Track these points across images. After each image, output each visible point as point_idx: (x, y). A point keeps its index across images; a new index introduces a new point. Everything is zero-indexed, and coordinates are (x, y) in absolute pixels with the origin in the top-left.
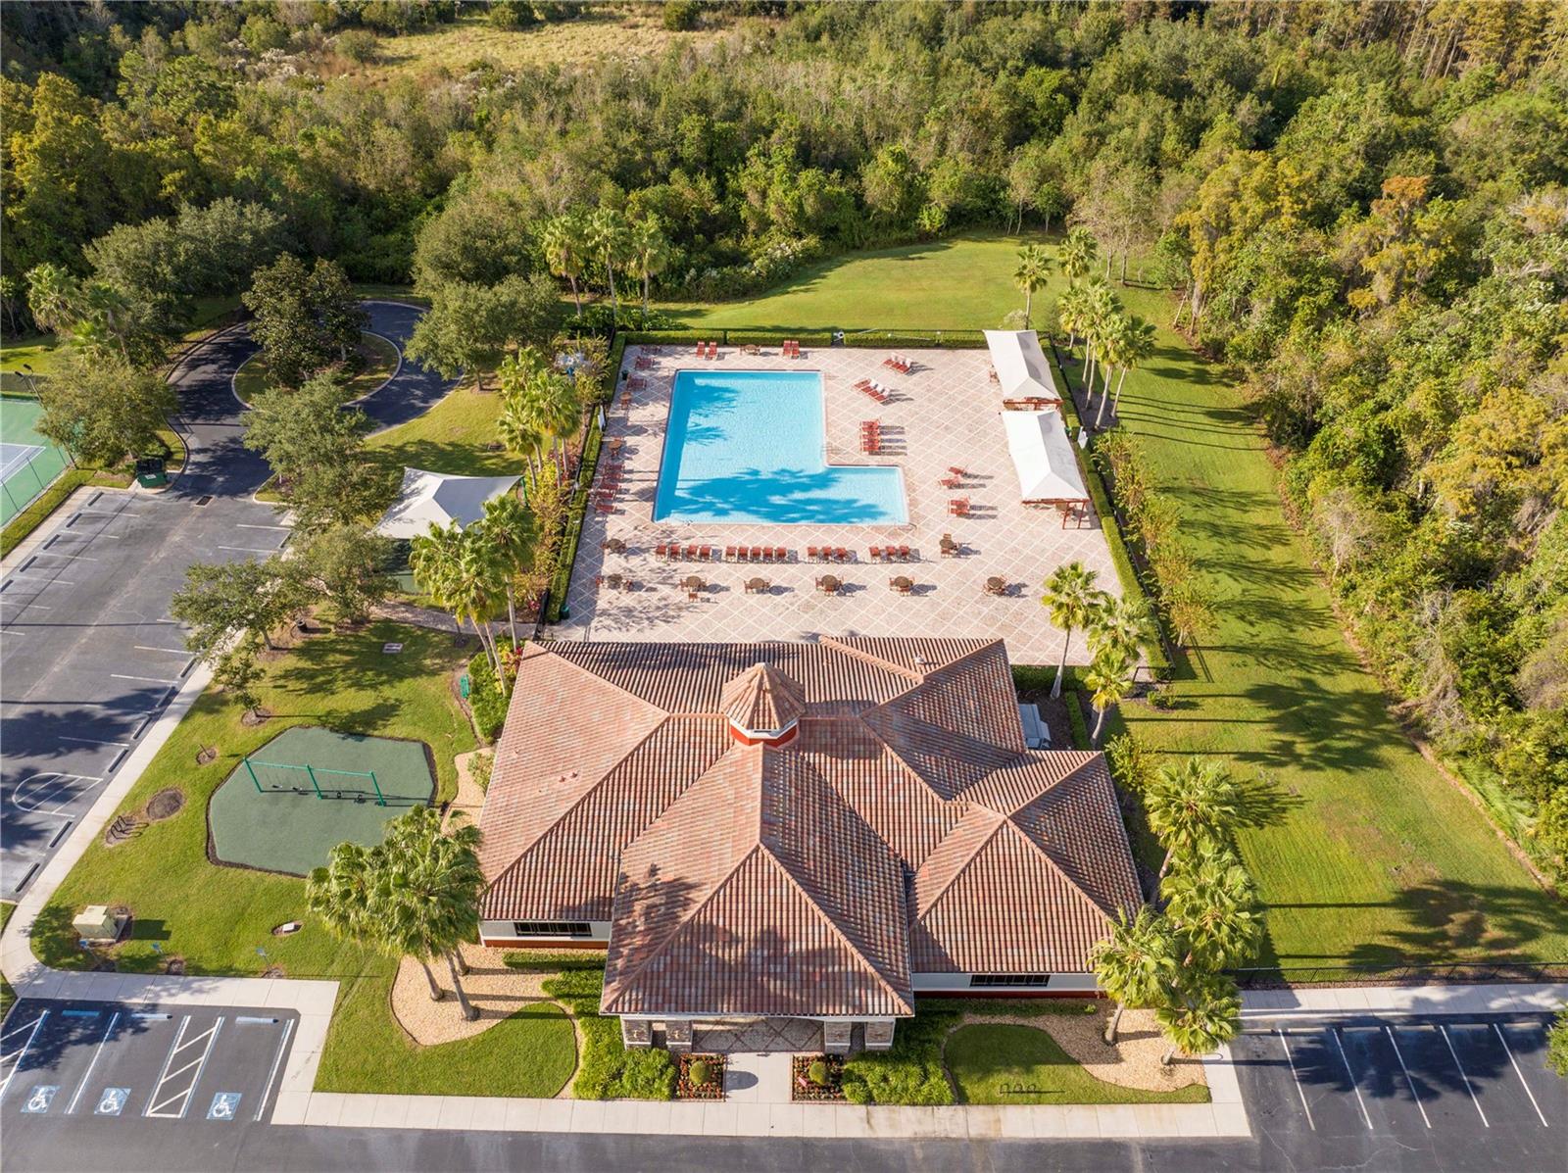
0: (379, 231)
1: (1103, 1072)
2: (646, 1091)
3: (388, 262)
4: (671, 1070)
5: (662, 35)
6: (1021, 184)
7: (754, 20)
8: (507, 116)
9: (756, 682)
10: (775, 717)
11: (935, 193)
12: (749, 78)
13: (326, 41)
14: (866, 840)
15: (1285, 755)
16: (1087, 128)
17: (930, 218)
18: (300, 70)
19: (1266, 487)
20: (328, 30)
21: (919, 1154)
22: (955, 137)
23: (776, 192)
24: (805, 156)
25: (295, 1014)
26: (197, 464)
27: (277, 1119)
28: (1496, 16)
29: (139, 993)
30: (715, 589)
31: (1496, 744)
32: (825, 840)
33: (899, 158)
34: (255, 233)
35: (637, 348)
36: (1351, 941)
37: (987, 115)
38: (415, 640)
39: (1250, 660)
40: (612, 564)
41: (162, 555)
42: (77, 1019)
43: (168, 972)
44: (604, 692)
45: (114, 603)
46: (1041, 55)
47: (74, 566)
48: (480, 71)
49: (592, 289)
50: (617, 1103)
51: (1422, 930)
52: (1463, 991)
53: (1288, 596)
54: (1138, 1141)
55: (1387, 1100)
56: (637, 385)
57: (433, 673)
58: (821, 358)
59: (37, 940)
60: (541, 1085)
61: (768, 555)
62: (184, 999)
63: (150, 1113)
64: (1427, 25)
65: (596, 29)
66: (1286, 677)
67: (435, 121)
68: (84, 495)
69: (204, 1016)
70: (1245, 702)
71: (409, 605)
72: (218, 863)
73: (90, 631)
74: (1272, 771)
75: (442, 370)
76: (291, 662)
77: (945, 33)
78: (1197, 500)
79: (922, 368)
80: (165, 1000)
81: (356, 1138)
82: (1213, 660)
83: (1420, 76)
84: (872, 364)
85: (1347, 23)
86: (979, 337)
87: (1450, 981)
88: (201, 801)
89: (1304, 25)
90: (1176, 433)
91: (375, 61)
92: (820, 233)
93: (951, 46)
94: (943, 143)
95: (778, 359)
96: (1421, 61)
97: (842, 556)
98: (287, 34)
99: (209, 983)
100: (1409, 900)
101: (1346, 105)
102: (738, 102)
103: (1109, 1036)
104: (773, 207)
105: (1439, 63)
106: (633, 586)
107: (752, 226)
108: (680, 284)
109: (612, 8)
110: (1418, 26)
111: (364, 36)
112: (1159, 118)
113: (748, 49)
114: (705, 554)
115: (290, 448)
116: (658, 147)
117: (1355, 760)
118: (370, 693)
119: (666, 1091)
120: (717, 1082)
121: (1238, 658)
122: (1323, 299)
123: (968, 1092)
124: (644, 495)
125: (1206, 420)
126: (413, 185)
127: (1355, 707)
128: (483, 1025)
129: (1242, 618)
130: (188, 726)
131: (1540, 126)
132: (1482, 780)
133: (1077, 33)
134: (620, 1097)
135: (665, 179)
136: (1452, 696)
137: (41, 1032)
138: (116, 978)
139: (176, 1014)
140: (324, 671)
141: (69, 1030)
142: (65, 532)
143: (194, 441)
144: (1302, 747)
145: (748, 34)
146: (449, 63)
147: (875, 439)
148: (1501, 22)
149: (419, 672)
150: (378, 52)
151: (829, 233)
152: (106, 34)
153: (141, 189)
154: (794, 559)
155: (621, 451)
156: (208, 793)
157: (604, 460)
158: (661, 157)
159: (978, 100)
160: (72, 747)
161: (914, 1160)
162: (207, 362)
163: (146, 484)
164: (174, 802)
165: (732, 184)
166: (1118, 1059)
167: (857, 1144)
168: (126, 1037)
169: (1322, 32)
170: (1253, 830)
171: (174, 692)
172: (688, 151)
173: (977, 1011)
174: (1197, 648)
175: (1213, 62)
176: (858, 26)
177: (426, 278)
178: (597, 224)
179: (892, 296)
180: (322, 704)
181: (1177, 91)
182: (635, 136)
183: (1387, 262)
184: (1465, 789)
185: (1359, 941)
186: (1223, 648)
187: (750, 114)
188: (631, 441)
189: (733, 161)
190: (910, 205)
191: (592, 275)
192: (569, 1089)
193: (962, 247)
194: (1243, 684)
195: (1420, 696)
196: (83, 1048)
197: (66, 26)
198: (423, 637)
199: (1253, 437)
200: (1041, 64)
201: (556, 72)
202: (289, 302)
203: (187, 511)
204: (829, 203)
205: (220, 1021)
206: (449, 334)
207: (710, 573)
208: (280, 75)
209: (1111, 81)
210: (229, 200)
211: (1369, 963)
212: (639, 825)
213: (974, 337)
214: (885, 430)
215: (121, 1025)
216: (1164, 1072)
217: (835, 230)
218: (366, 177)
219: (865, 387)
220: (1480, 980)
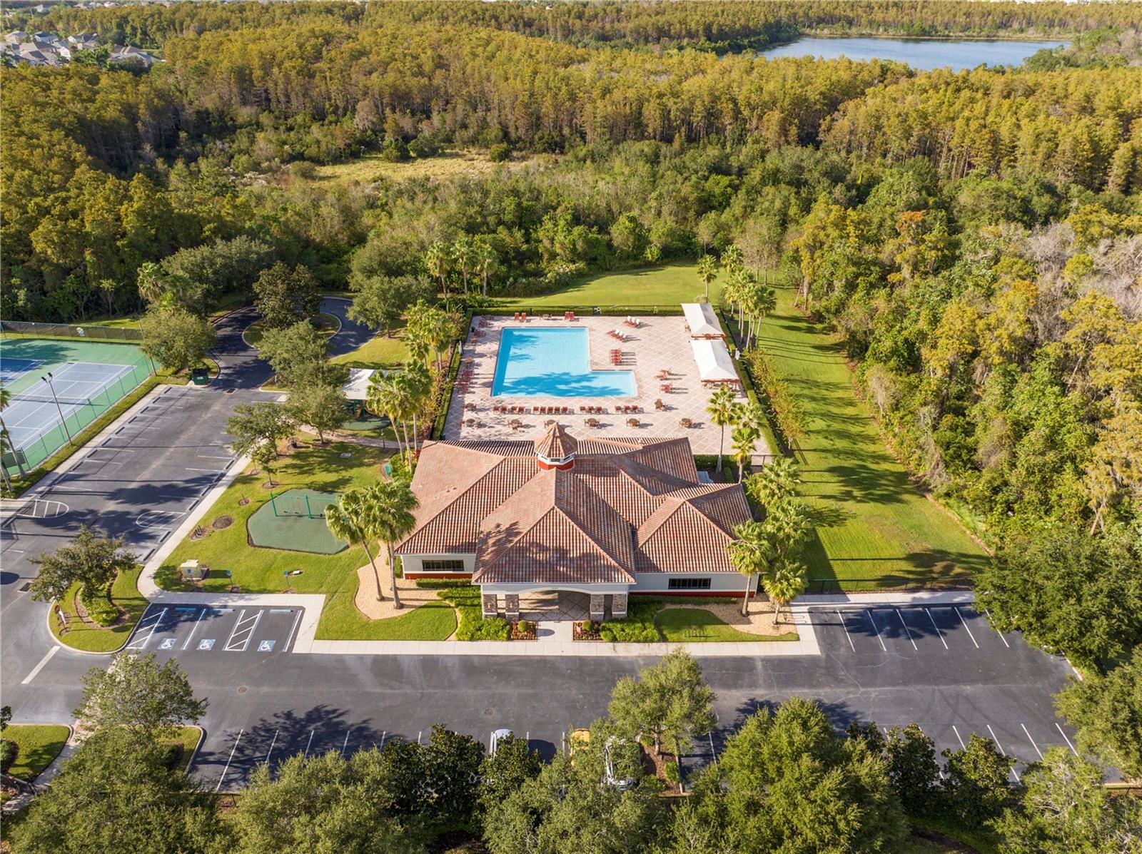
0: (324, 263)
1: (741, 628)
2: (494, 636)
3: (332, 277)
4: (508, 627)
5: (489, 164)
6: (704, 232)
7: (544, 155)
8: (399, 202)
9: (552, 433)
10: (562, 451)
11: (653, 237)
12: (543, 183)
13: (283, 167)
14: (611, 514)
15: (848, 496)
16: (744, 203)
17: (651, 253)
18: (269, 182)
19: (846, 380)
20: (283, 162)
21: (642, 662)
22: (665, 210)
23: (560, 237)
24: (577, 220)
25: (303, 609)
26: (226, 374)
27: (296, 650)
28: (987, 144)
29: (216, 602)
30: (527, 426)
31: (965, 487)
32: (589, 510)
33: (632, 220)
34: (258, 254)
35: (480, 317)
36: (879, 574)
37: (685, 199)
38: (358, 451)
39: (829, 455)
40: (468, 415)
41: (209, 415)
42: (184, 612)
43: (231, 592)
44: (469, 454)
45: (183, 437)
46: (718, 168)
47: (159, 421)
48: (380, 182)
49: (452, 291)
50: (479, 642)
51: (919, 569)
52: (939, 594)
53: (854, 429)
54: (759, 657)
55: (895, 639)
56: (478, 334)
57: (369, 465)
58: (585, 321)
59: (158, 580)
60: (438, 634)
61: (557, 409)
62: (241, 603)
63: (227, 649)
64: (950, 150)
65: (448, 161)
66: (850, 463)
67: (354, 206)
68: (160, 390)
69: (254, 610)
70: (826, 474)
71: (354, 436)
72: (255, 546)
73: (172, 450)
74: (839, 503)
75: (368, 324)
76: (289, 461)
77: (662, 158)
78: (803, 385)
79: (646, 325)
80: (230, 603)
81: (340, 659)
82: (808, 455)
83: (949, 177)
84: (616, 324)
85: (903, 149)
86: (679, 309)
87: (932, 590)
88: (243, 521)
89: (879, 151)
90: (794, 355)
91: (313, 178)
92: (586, 260)
93: (665, 164)
94: (659, 214)
95: (563, 322)
96: (949, 170)
97: (599, 410)
98: (259, 164)
99: (254, 596)
100: (911, 558)
101: (892, 186)
102: (536, 194)
103: (744, 612)
104: (558, 245)
105: (960, 171)
106: (480, 425)
107: (546, 256)
108: (504, 287)
109: (457, 150)
110: (945, 150)
111: (307, 164)
112: (787, 199)
113: (542, 169)
114: (521, 410)
115: (286, 355)
116: (490, 215)
117: (886, 499)
118: (334, 474)
119: (505, 635)
120: (532, 632)
121: (823, 455)
122: (872, 278)
123: (668, 636)
124: (485, 385)
125: (812, 350)
126: (343, 238)
127: (890, 478)
128: (405, 611)
129: (826, 438)
130: (233, 490)
131: (1005, 196)
132: (959, 508)
133: (741, 157)
134: (480, 639)
135: (494, 232)
136: (941, 466)
137: (164, 617)
138: (203, 595)
139: (237, 610)
140: (307, 465)
141: (180, 616)
142: (152, 405)
143: (221, 364)
144: (856, 493)
145: (542, 162)
146: (359, 179)
147: (617, 358)
148: (990, 147)
149: (361, 465)
150: (315, 174)
151: (592, 261)
152: (153, 163)
153: (190, 234)
154: (572, 412)
155: (471, 364)
156: (247, 516)
157: (462, 368)
158: (492, 220)
159: (679, 191)
160: (166, 500)
161: (639, 665)
162: (226, 326)
163: (197, 383)
164: (228, 522)
165: (534, 236)
166: (749, 622)
167: (609, 659)
168: (211, 619)
169: (890, 155)
170: (828, 528)
171: (223, 475)
172: (508, 217)
173: (673, 603)
174: (800, 450)
175: (819, 167)
176: (608, 155)
177: (357, 278)
178: (457, 246)
179: (629, 292)
180: (308, 479)
181: (798, 184)
182: (477, 208)
183: (907, 257)
184: (950, 513)
185: (884, 574)
186: (815, 450)
187: (543, 199)
188: (477, 360)
189: (534, 223)
190: (639, 247)
191: (451, 283)
192: (453, 637)
193: (671, 270)
194: (825, 465)
195: (925, 470)
196: (189, 623)
197: (127, 161)
198: (363, 449)
199: (841, 358)
200: (718, 174)
201: (428, 179)
202: (281, 287)
203: (221, 396)
204: (591, 244)
205: (261, 612)
206: (374, 302)
207: (525, 419)
208: (259, 184)
209: (758, 179)
210: (244, 237)
211: (888, 583)
212: (490, 509)
213: (676, 309)
214: (623, 354)
215: (208, 614)
216: (774, 628)
217: (595, 259)
218: (315, 234)
219: (613, 334)
220: (950, 589)
